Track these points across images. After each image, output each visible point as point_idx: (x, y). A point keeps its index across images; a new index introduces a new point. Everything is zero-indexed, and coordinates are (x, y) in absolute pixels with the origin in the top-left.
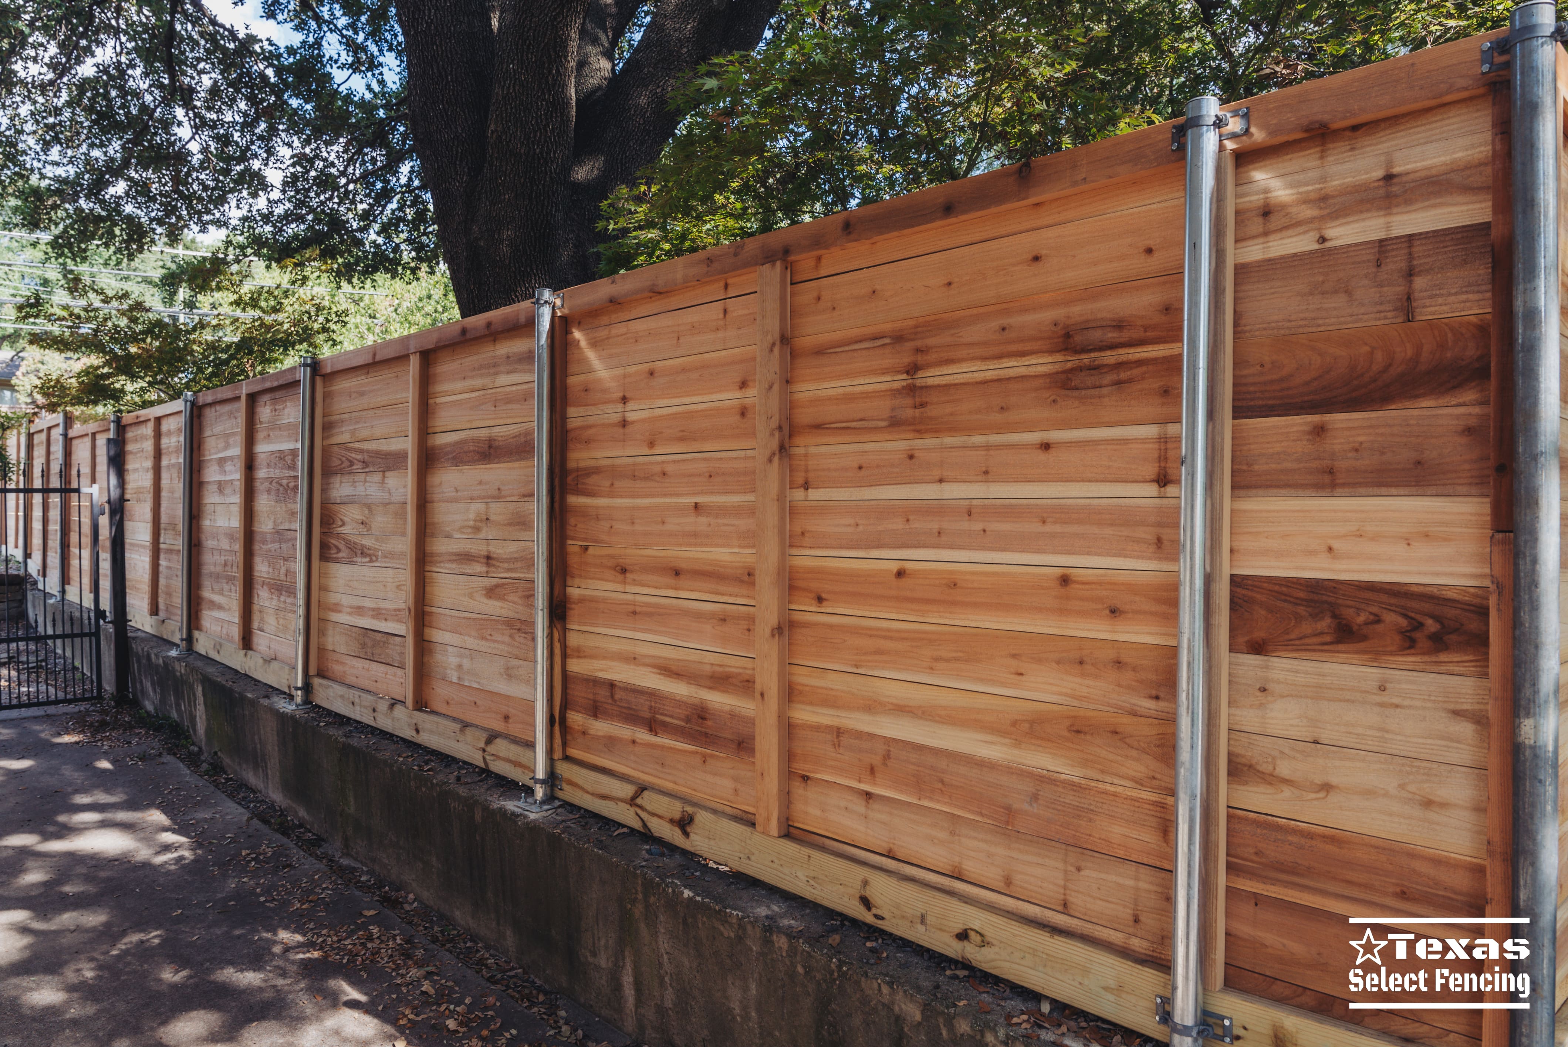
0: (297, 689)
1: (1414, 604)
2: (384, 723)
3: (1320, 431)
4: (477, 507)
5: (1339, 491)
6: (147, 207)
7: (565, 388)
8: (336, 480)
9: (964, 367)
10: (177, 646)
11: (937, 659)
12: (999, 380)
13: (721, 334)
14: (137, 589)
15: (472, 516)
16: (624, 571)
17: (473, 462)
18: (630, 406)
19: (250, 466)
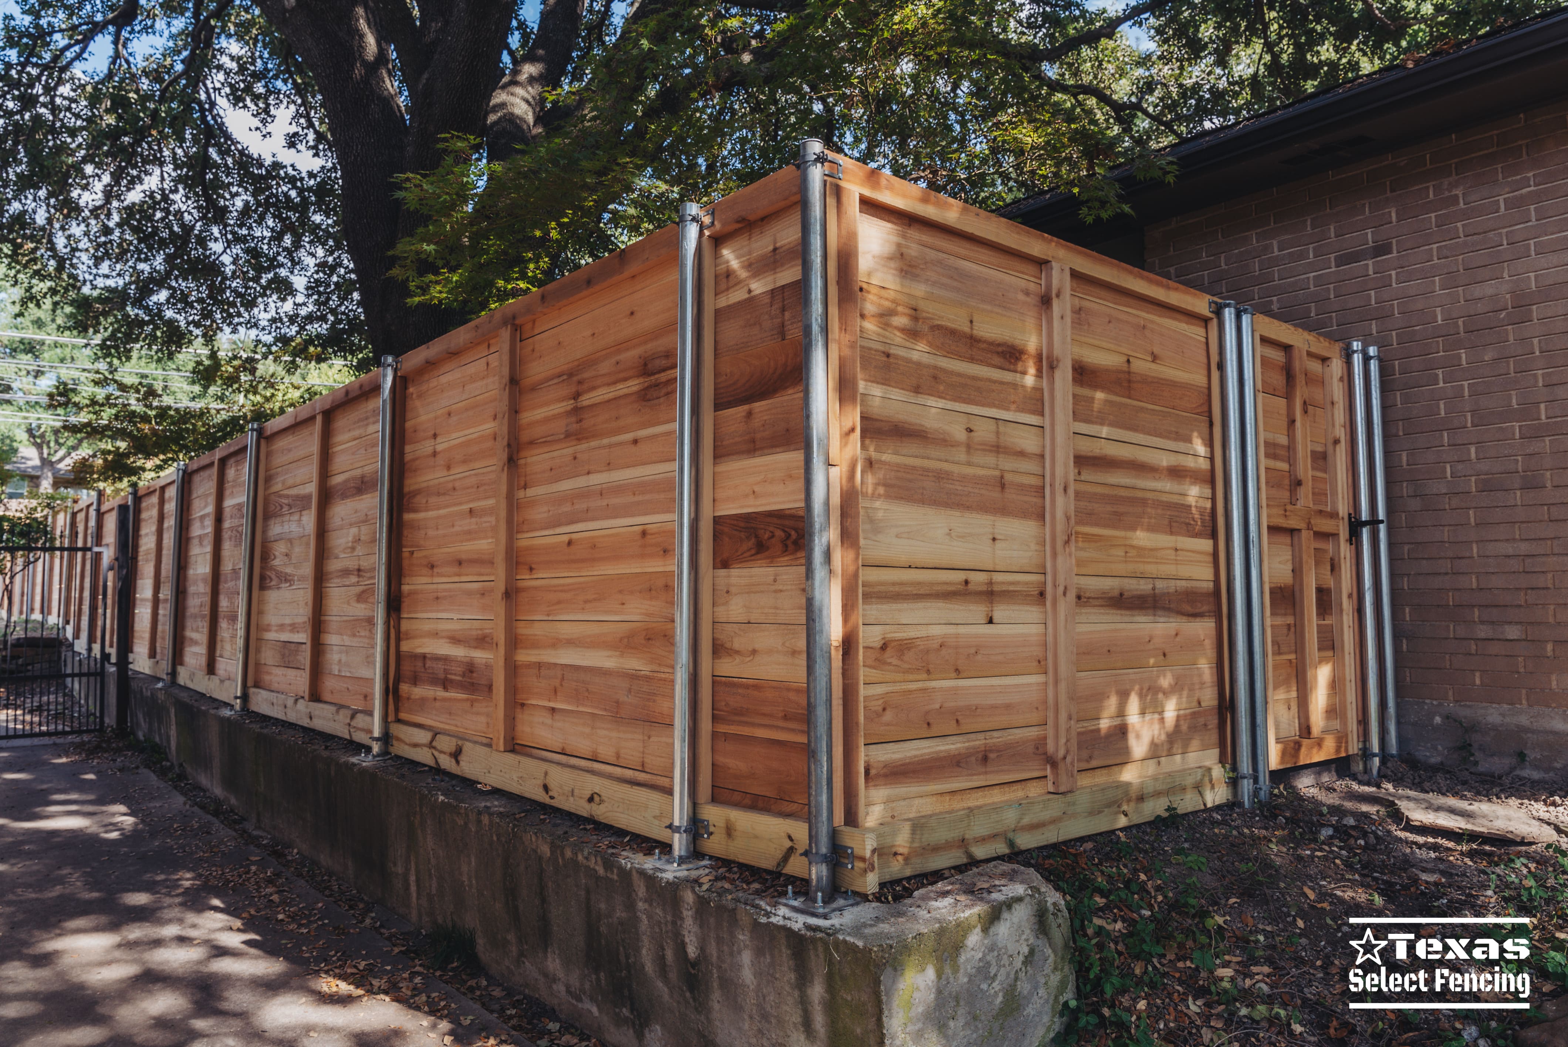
0: (236, 698)
1: (787, 522)
2: (292, 717)
3: (750, 414)
4: (354, 530)
5: (757, 453)
6: (186, 312)
7: (403, 431)
8: (272, 522)
9: (600, 391)
10: (163, 680)
11: (586, 602)
12: (615, 399)
13: (485, 382)
14: (143, 638)
15: (350, 539)
16: (432, 567)
17: (353, 496)
18: (439, 440)
19: (219, 519)
